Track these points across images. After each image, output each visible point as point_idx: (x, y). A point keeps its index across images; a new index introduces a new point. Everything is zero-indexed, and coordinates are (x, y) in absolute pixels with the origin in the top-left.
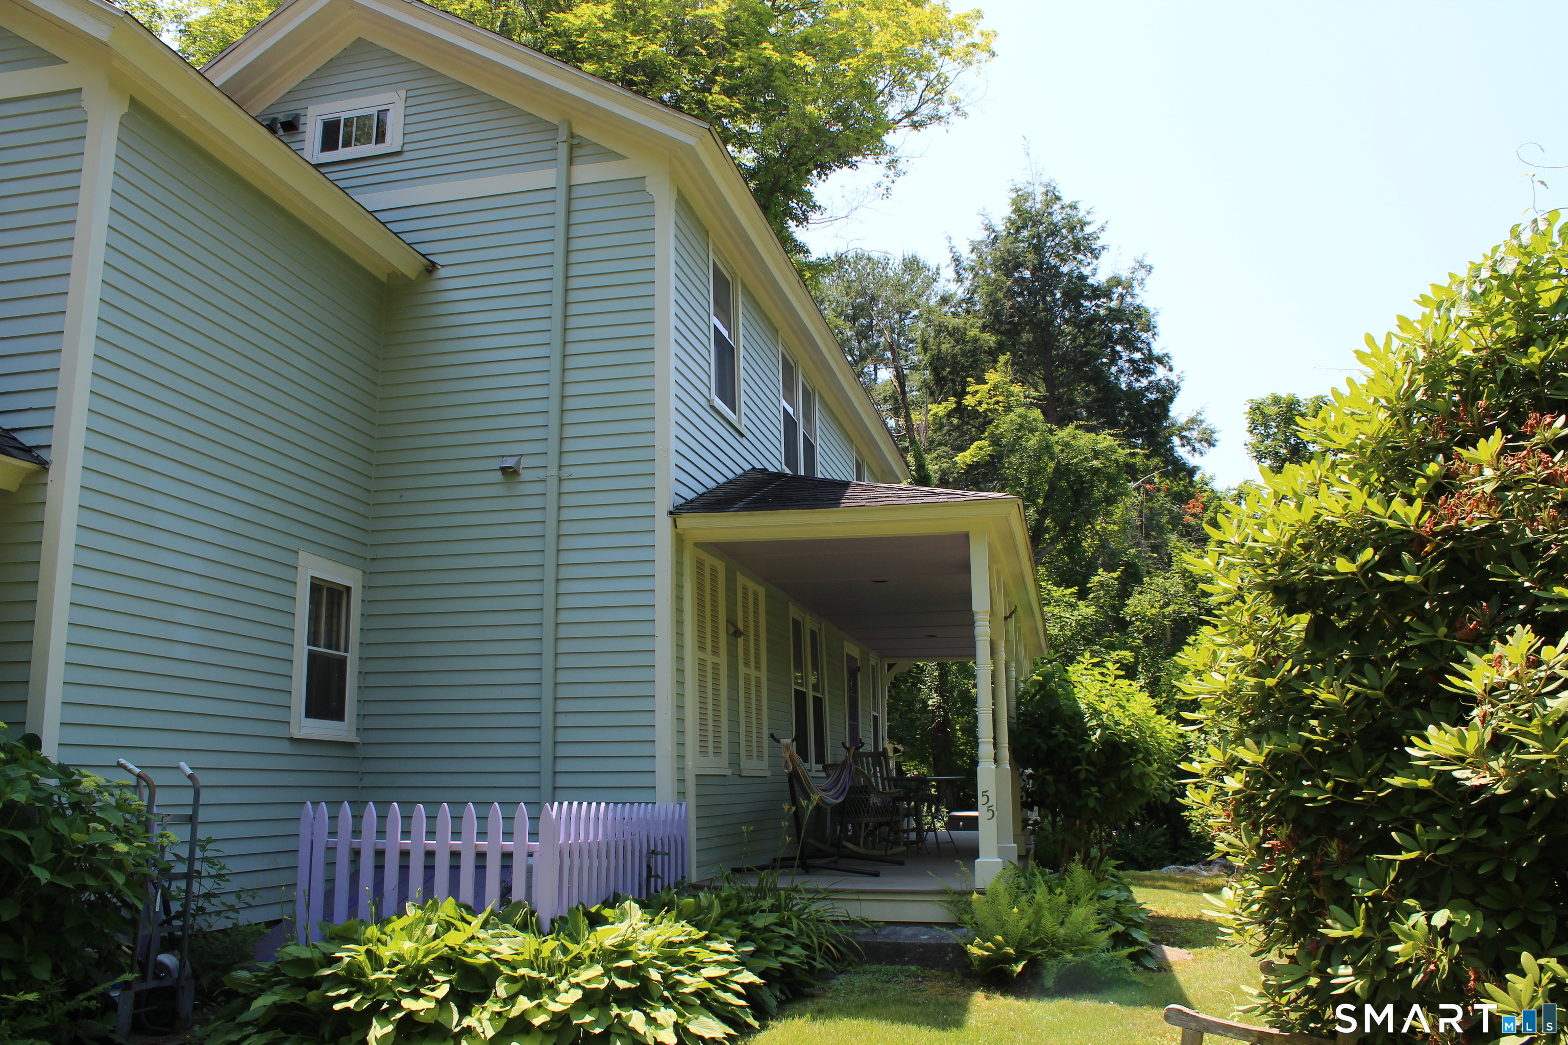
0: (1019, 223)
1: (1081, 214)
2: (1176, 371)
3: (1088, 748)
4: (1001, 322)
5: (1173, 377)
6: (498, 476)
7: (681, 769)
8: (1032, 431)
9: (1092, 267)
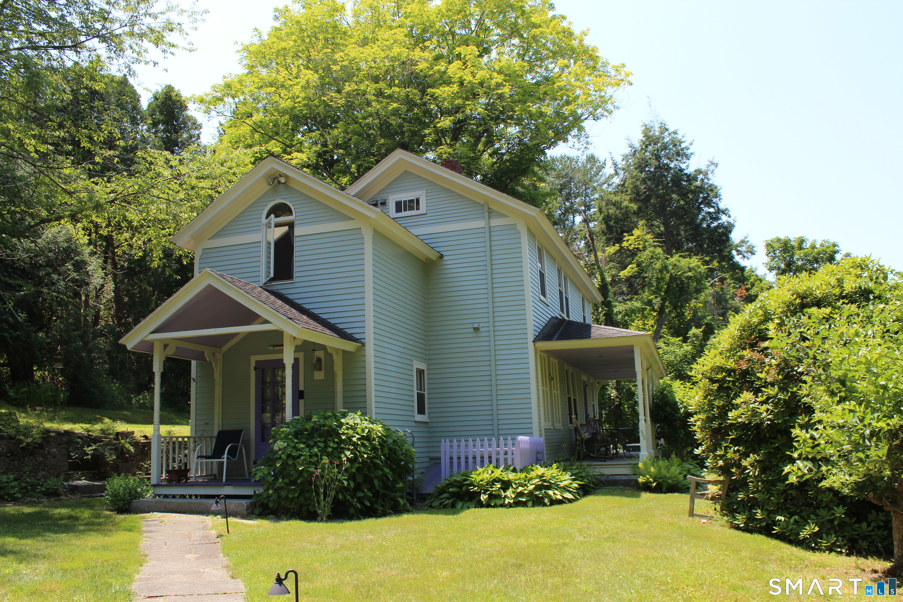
0: (647, 143)
1: (679, 137)
2: (732, 217)
3: (679, 415)
4: (640, 196)
5: (731, 220)
6: (472, 330)
7: (540, 427)
8: (658, 259)
9: (686, 164)
